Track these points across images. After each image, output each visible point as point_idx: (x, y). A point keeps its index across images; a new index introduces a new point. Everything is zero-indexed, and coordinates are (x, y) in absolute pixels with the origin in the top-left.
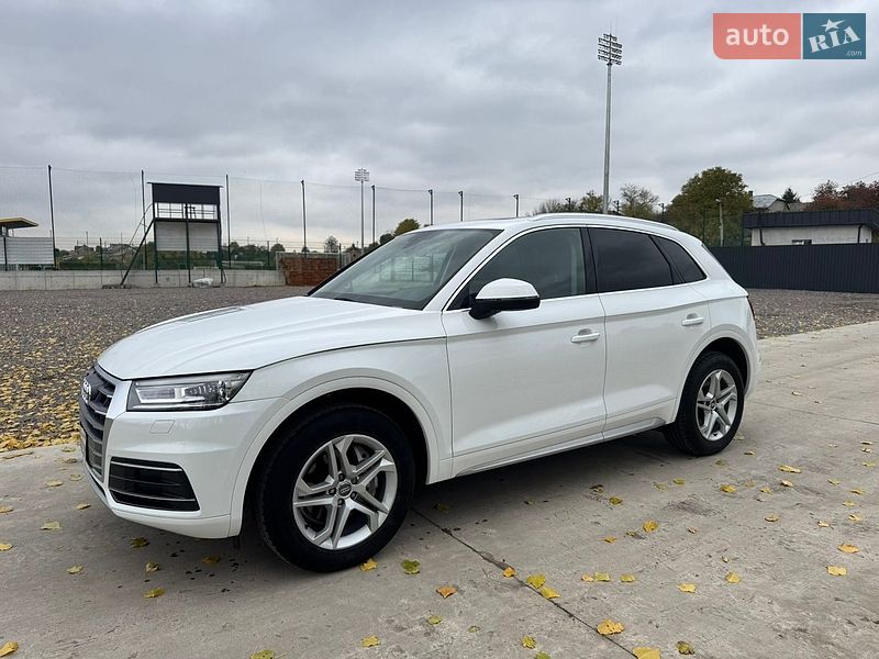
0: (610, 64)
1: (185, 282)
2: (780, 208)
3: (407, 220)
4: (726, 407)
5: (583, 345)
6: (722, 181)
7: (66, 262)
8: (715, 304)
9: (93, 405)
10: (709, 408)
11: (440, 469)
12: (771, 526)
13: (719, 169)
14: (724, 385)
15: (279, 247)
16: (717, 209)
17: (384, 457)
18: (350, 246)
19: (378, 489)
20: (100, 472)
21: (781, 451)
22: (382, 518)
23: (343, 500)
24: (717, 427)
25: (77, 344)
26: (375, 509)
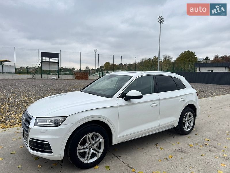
0: (160, 23)
1: (49, 78)
2: (204, 61)
3: (107, 62)
4: (191, 122)
5: (154, 107)
6: (189, 54)
7: (18, 71)
8: (188, 95)
9: (26, 123)
10: (186, 122)
11: (115, 141)
12: (202, 157)
13: (189, 51)
14: (190, 116)
15: (73, 69)
16: (188, 61)
17: (101, 138)
18: (92, 68)
19: (99, 147)
20: (27, 141)
21: (205, 134)
22: (100, 154)
23: (90, 150)
24: (188, 127)
25: (20, 96)
26: (98, 152)
